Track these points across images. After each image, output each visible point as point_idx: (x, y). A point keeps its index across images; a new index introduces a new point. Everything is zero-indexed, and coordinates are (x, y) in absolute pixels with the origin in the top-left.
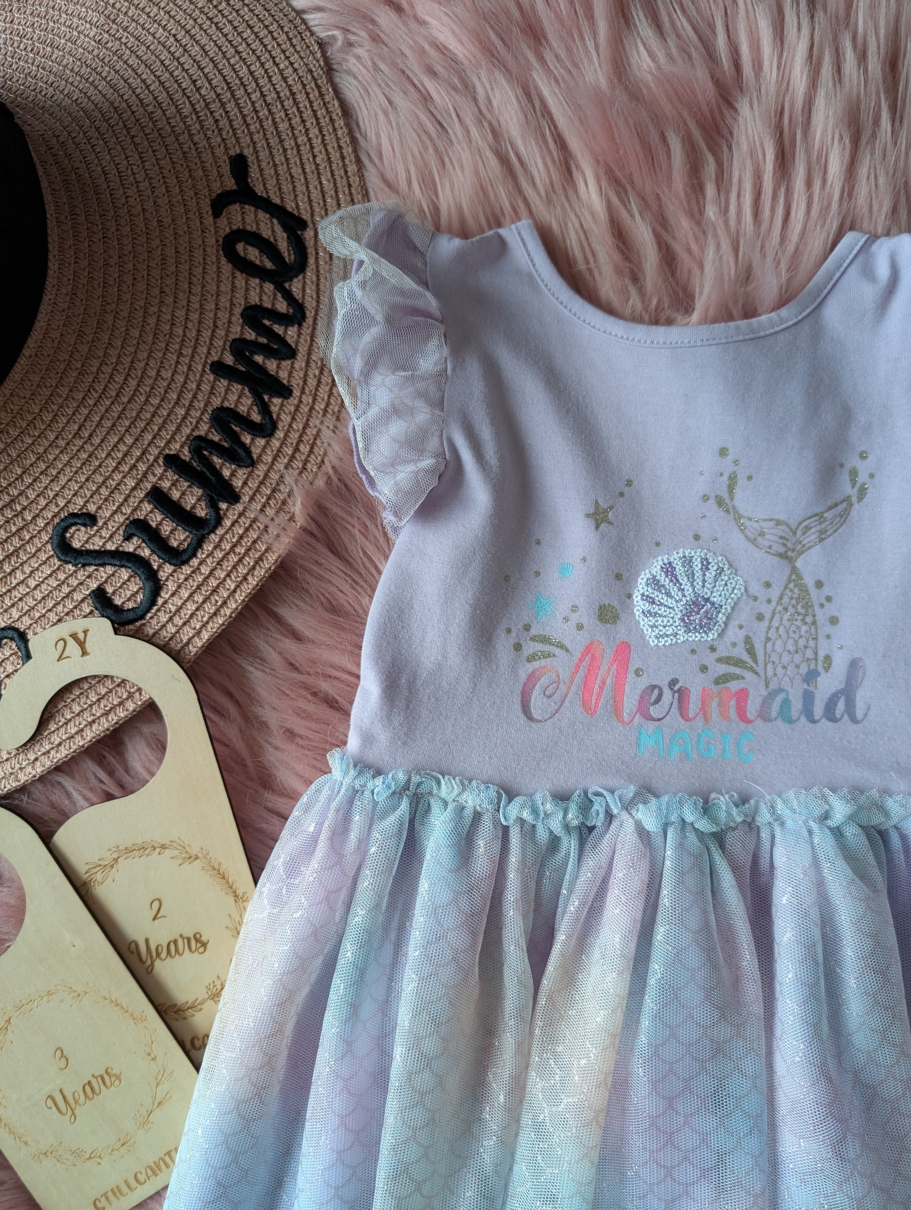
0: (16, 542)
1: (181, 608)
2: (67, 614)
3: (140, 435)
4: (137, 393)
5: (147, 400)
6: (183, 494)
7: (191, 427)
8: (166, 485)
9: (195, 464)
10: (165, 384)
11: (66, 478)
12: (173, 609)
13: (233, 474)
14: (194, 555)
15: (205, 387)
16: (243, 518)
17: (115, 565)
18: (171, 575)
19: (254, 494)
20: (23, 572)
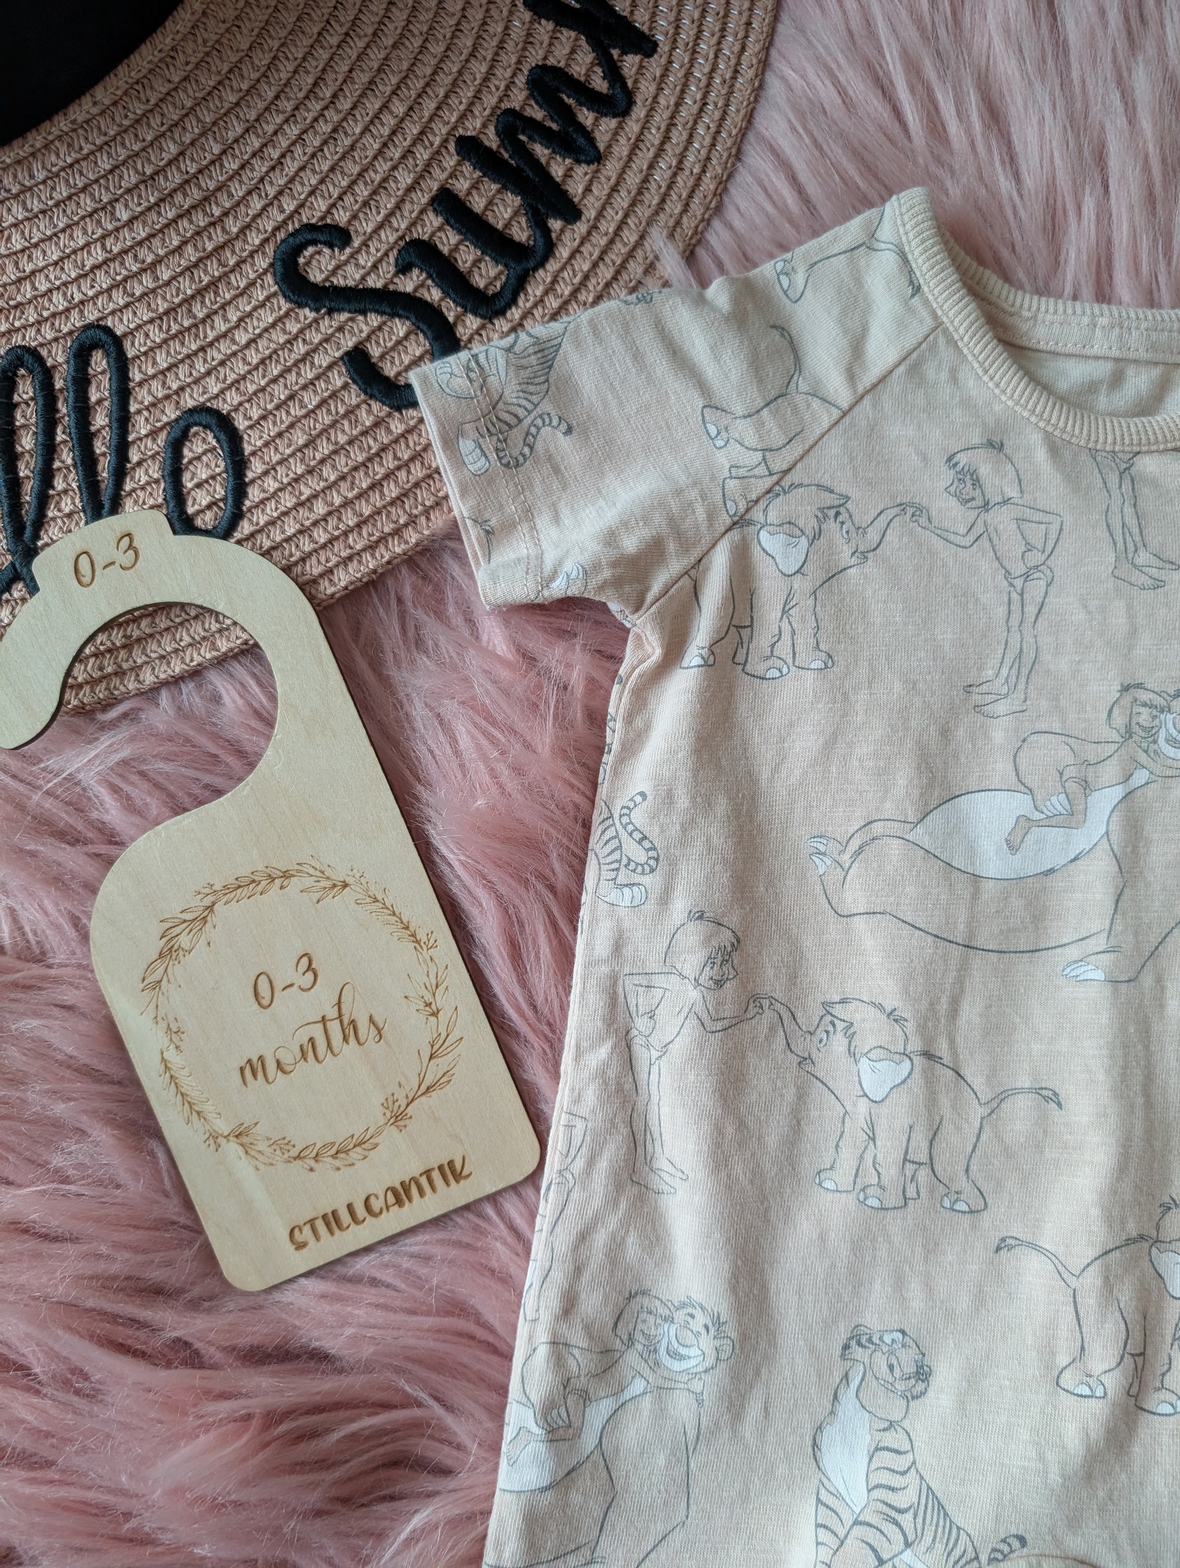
0: (214, 269)
2: (304, 387)
3: (416, 102)
4: (408, 34)
5: (423, 45)
6: (490, 203)
7: (500, 93)
8: (461, 186)
9: (506, 156)
10: (453, 22)
11: (296, 165)
13: (568, 174)
14: (513, 301)
15: (517, 33)
16: (588, 246)
17: (382, 313)
18: (477, 332)
19: (603, 208)
20: (226, 320)
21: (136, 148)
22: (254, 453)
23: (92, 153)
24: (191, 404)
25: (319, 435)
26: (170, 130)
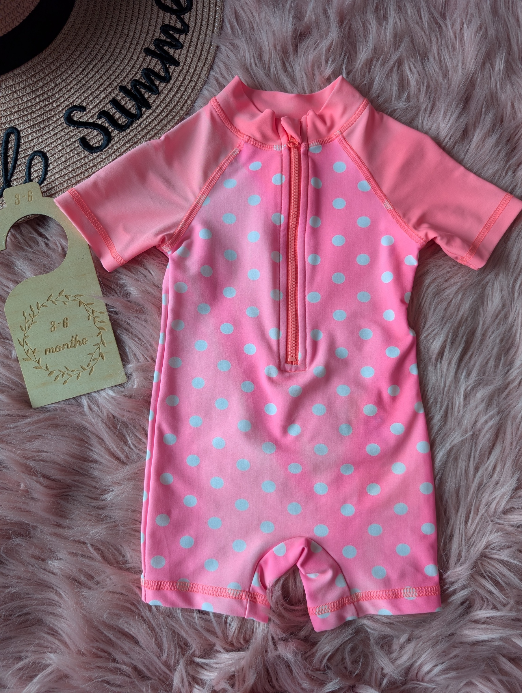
0: (48, 116)
1: (119, 148)
2: (67, 146)
3: (109, 76)
4: (110, 59)
5: (114, 62)
6: (126, 103)
7: (133, 75)
8: (119, 98)
9: (133, 91)
10: (123, 56)
11: (74, 91)
12: (116, 148)
13: (149, 97)
14: (129, 128)
15: (141, 59)
16: (152, 116)
17: (91, 129)
18: (117, 135)
19: (158, 106)
20: (49, 128)
21: (31, 83)
22: (51, 163)
23: (19, 83)
24: (36, 150)
25: (69, 159)
26: (41, 79)
